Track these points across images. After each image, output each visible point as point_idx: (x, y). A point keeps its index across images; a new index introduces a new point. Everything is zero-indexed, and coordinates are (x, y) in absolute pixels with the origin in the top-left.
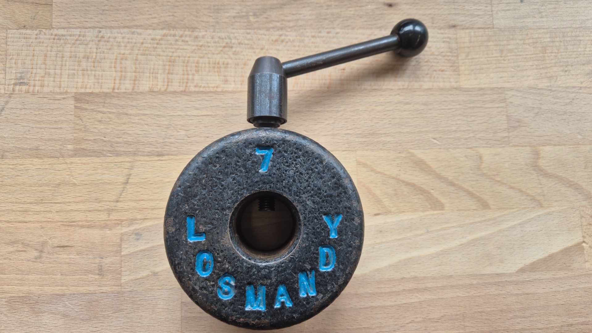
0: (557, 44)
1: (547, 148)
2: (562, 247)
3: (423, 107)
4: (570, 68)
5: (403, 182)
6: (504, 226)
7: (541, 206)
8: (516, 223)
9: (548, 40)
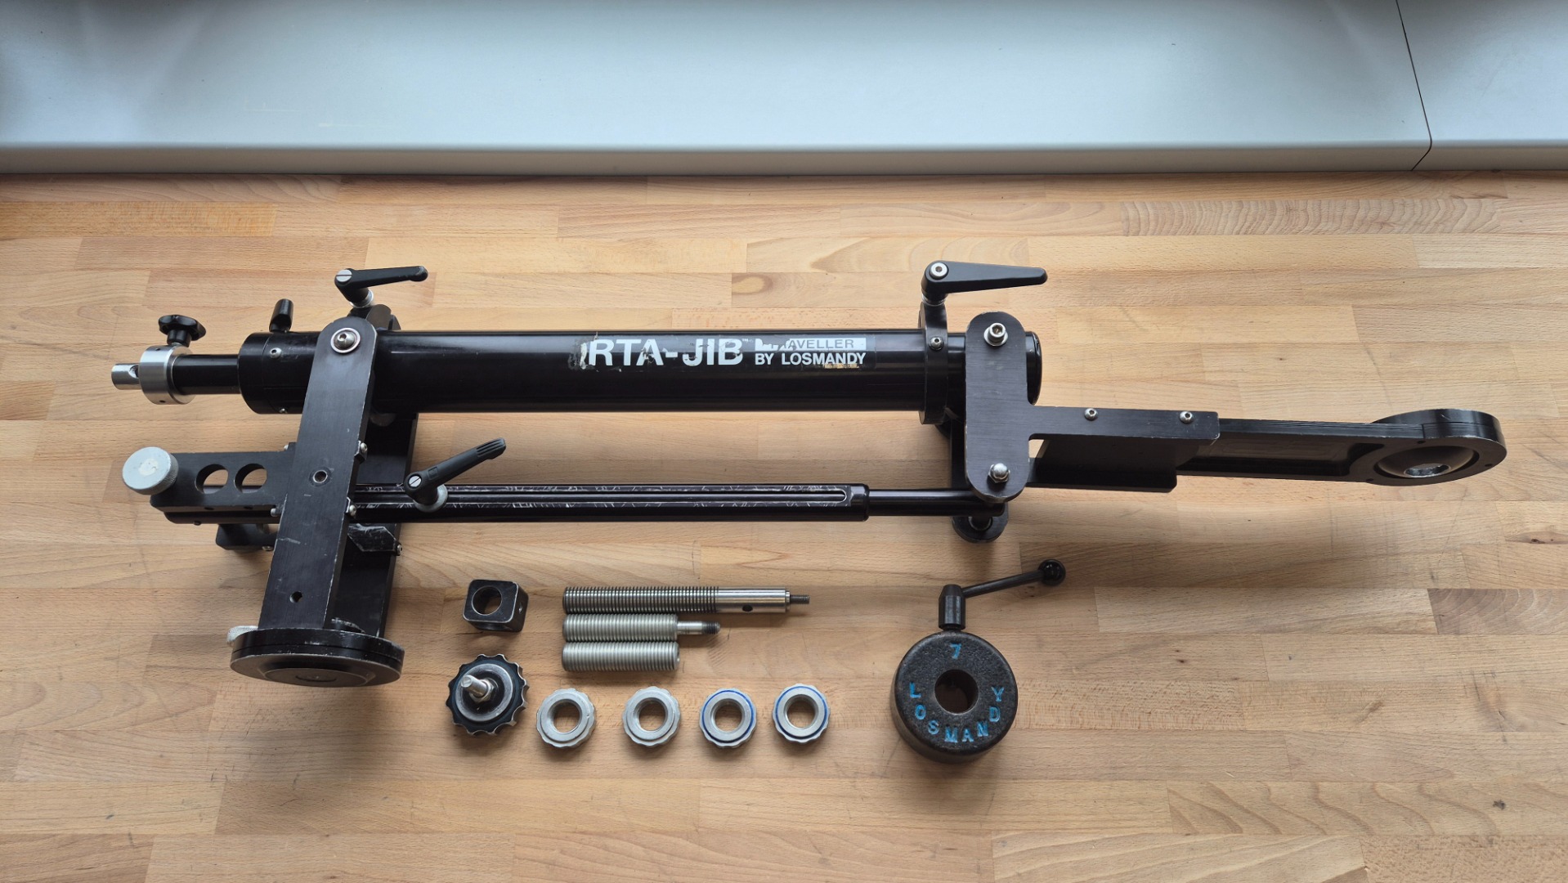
0: (1324, 694)
1: (1325, 784)
2: (1347, 871)
3: (1217, 746)
4: (1337, 715)
5: (1207, 808)
6: (1295, 850)
7: (1325, 833)
8: (1305, 847)
9: (1316, 691)
